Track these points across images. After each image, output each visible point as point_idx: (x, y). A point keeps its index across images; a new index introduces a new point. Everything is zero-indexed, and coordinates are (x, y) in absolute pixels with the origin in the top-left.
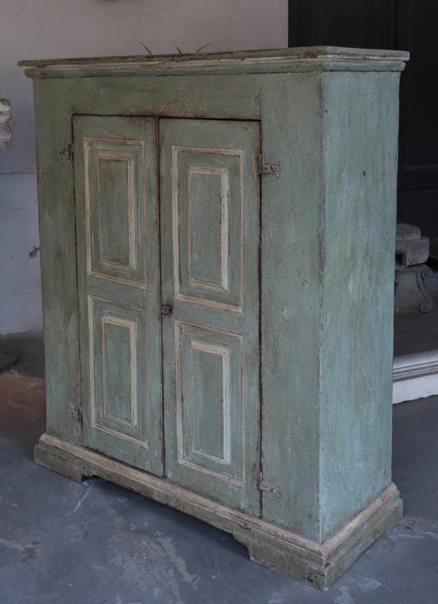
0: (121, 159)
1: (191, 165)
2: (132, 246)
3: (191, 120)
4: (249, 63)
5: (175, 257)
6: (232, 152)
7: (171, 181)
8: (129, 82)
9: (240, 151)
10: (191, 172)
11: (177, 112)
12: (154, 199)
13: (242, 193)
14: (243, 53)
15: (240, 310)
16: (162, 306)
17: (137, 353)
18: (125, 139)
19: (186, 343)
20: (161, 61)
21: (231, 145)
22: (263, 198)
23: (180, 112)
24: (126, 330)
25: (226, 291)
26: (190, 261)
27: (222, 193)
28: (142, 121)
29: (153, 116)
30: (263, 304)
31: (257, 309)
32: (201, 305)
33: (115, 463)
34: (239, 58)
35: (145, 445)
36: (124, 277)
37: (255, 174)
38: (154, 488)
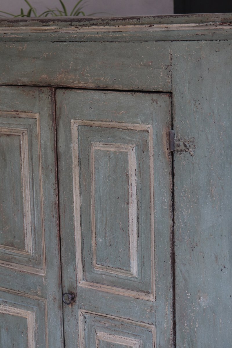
0: (12, 134)
1: (93, 141)
2: (28, 228)
3: (92, 92)
4: (158, 30)
5: (77, 241)
6: (139, 127)
7: (71, 157)
8: (20, 47)
9: (149, 126)
10: (93, 149)
11: (77, 82)
12: (53, 177)
13: (152, 172)
14: (152, 19)
15: (152, 298)
16: (63, 295)
17: (36, 344)
18: (17, 111)
19: (91, 332)
20: (57, 25)
21: (139, 120)
22: (175, 177)
23: (79, 83)
24: (23, 321)
25: (135, 278)
26: (94, 245)
27: (130, 171)
28: (36, 92)
29: (49, 86)
30: (177, 291)
31: (171, 296)
32: (107, 293)
34: (147, 24)
36: (19, 262)
37: (167, 152)
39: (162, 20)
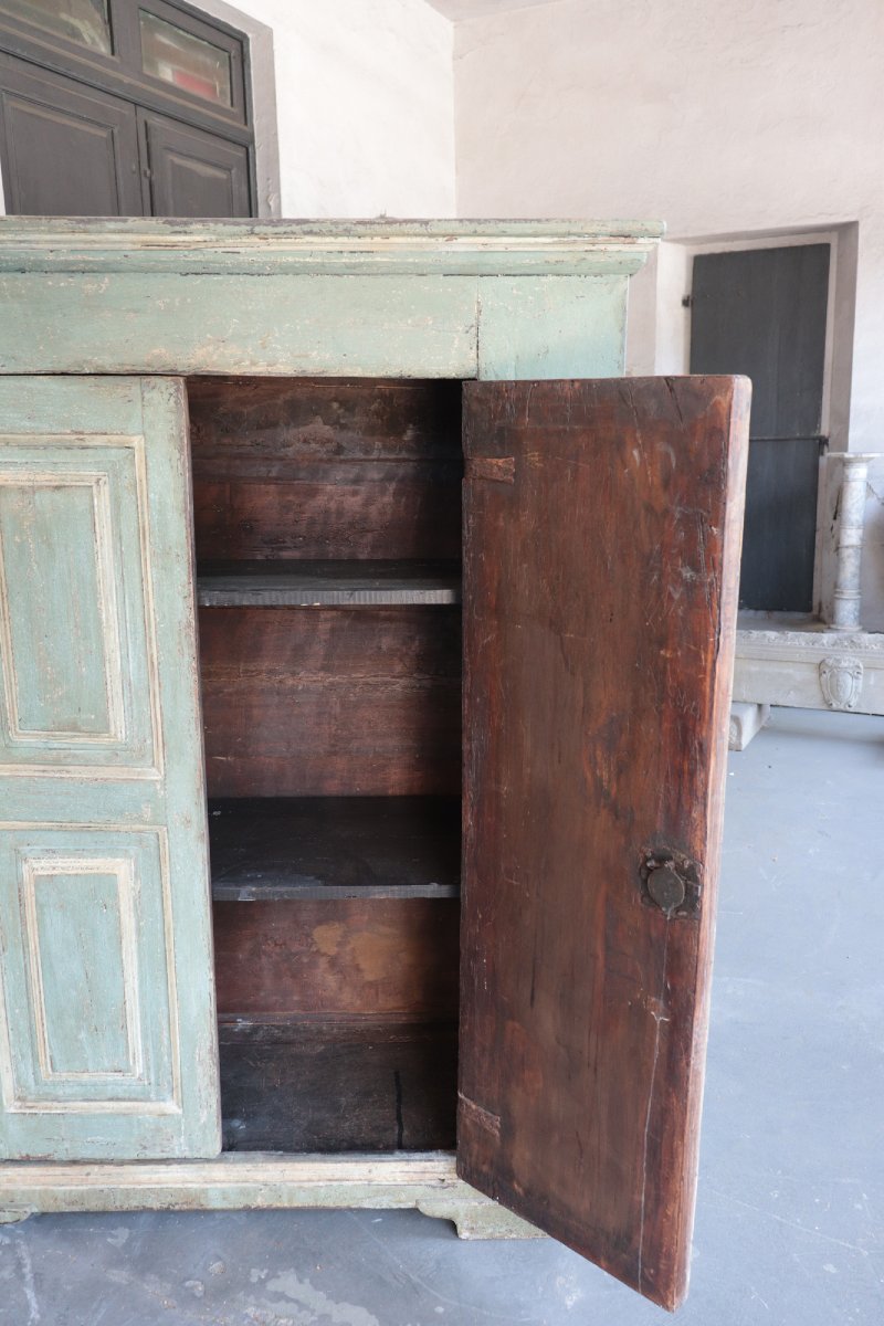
2: (116, 687)
4: (460, 249)
8: (89, 286)
11: (248, 363)
12: (180, 572)
17: (138, 922)
18: (80, 433)
23: (253, 364)
24: (110, 879)
28: (133, 388)
29: (170, 374)
33: (88, 1169)
34: (444, 236)
35: (171, 1107)
36: (87, 761)
38: (208, 1186)
39: (480, 229)
